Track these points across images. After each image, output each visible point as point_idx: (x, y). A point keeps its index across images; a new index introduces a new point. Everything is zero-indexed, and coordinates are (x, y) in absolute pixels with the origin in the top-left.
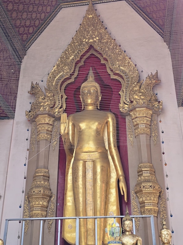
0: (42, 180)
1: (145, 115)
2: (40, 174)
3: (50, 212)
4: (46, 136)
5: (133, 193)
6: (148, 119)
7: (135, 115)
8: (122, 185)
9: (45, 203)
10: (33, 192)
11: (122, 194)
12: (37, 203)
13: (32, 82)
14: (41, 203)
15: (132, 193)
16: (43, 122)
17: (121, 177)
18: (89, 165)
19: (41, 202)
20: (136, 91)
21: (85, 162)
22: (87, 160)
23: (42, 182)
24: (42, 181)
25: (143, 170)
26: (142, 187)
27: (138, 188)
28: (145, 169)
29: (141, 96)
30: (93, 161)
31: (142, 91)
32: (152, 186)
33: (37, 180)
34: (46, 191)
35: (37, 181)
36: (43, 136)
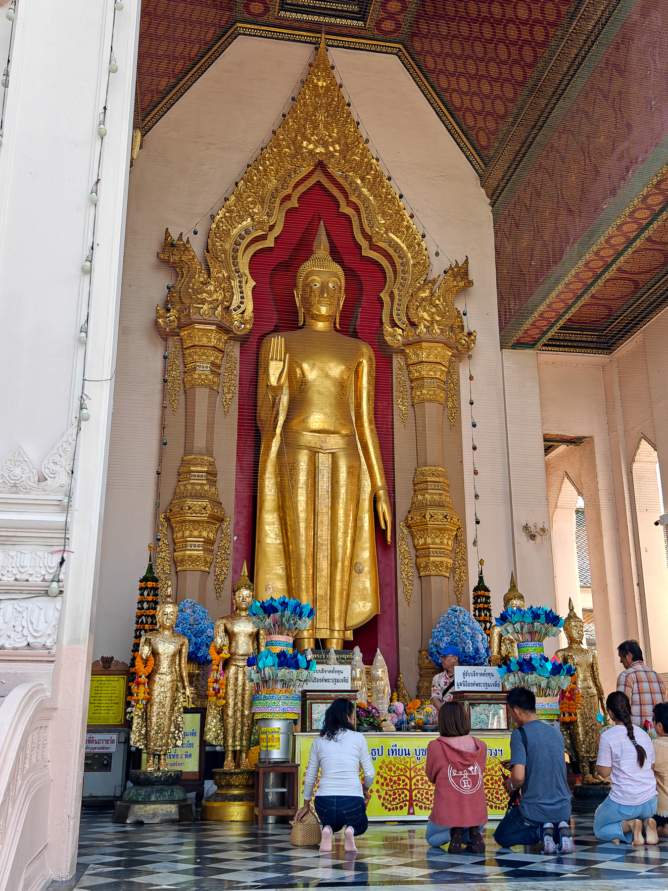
0: (205, 482)
1: (438, 361)
2: (199, 469)
3: (219, 553)
4: (211, 377)
5: (401, 527)
6: (443, 369)
7: (417, 355)
8: (384, 508)
9: (211, 536)
10: (187, 508)
11: (383, 527)
12: (196, 533)
13: (167, 229)
14: (205, 534)
15: (400, 525)
16: (204, 341)
17: (381, 492)
18: (324, 461)
19: (204, 532)
20: (423, 299)
21: (314, 453)
22: (318, 450)
23: (207, 488)
24: (205, 485)
25: (428, 480)
26: (428, 517)
27: (417, 518)
28: (434, 479)
29: (433, 313)
30: (332, 453)
31: (437, 302)
32: (447, 517)
33: (193, 481)
34: (217, 509)
35: (193, 484)
36: (203, 377)
